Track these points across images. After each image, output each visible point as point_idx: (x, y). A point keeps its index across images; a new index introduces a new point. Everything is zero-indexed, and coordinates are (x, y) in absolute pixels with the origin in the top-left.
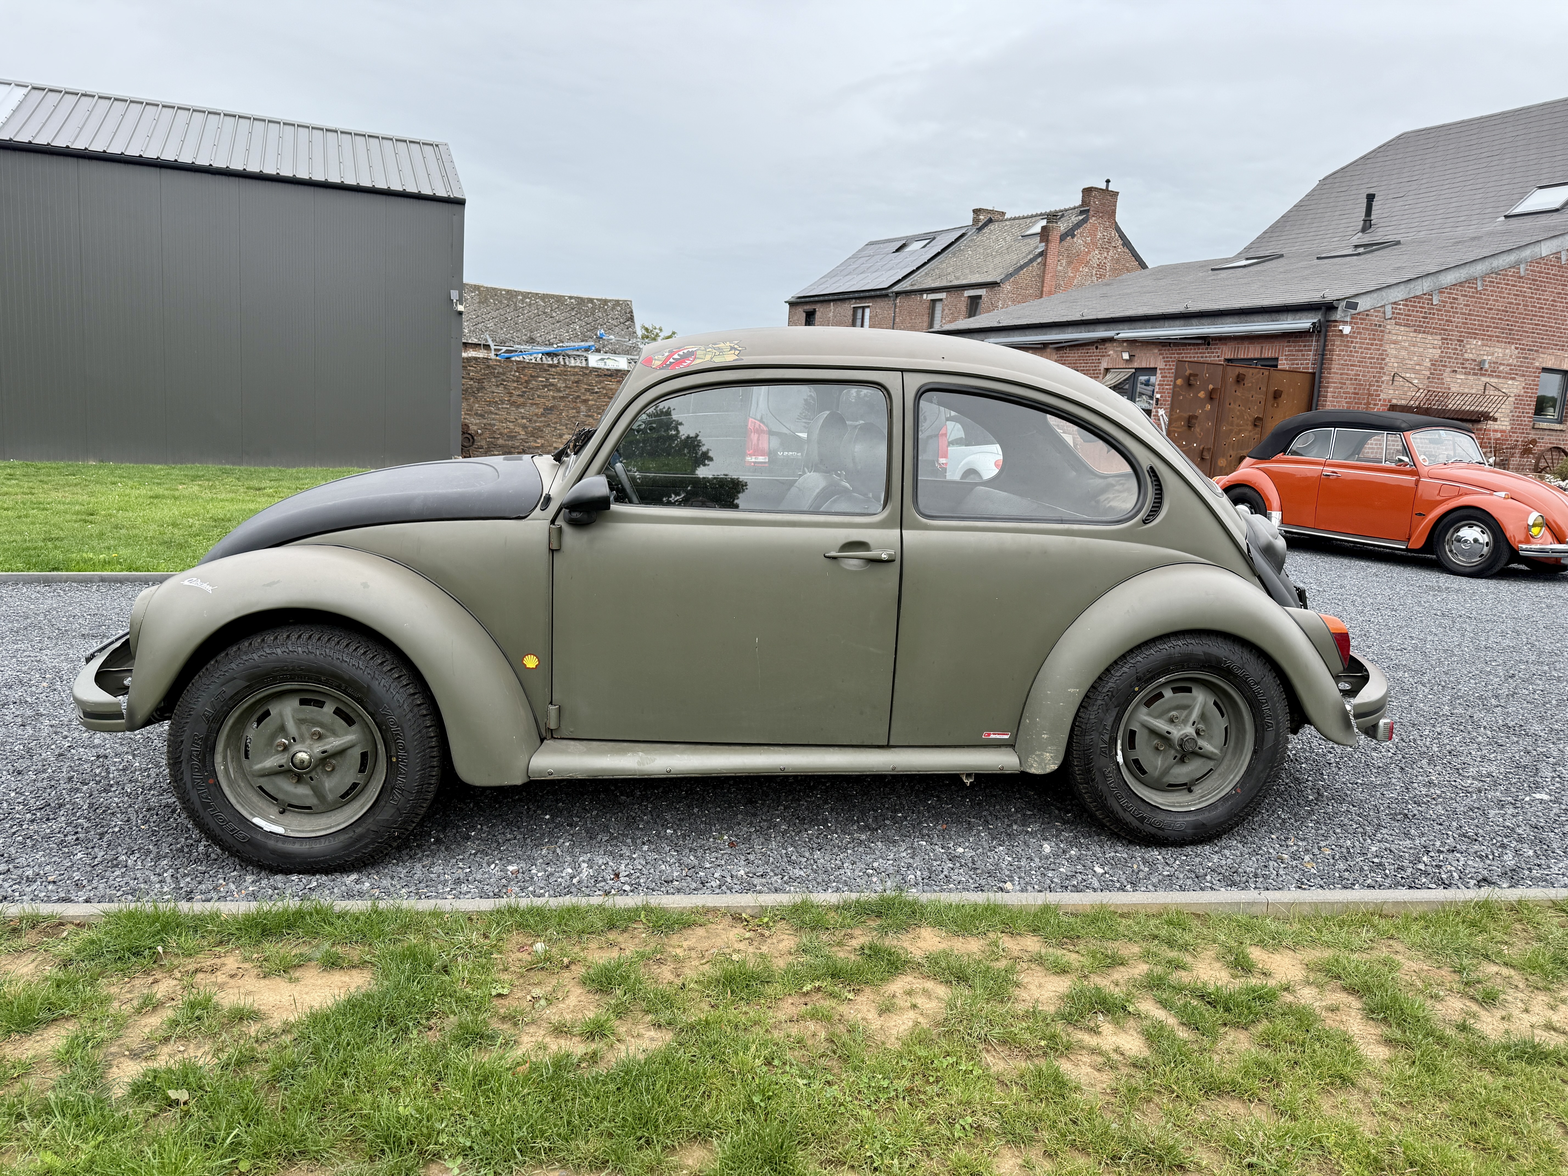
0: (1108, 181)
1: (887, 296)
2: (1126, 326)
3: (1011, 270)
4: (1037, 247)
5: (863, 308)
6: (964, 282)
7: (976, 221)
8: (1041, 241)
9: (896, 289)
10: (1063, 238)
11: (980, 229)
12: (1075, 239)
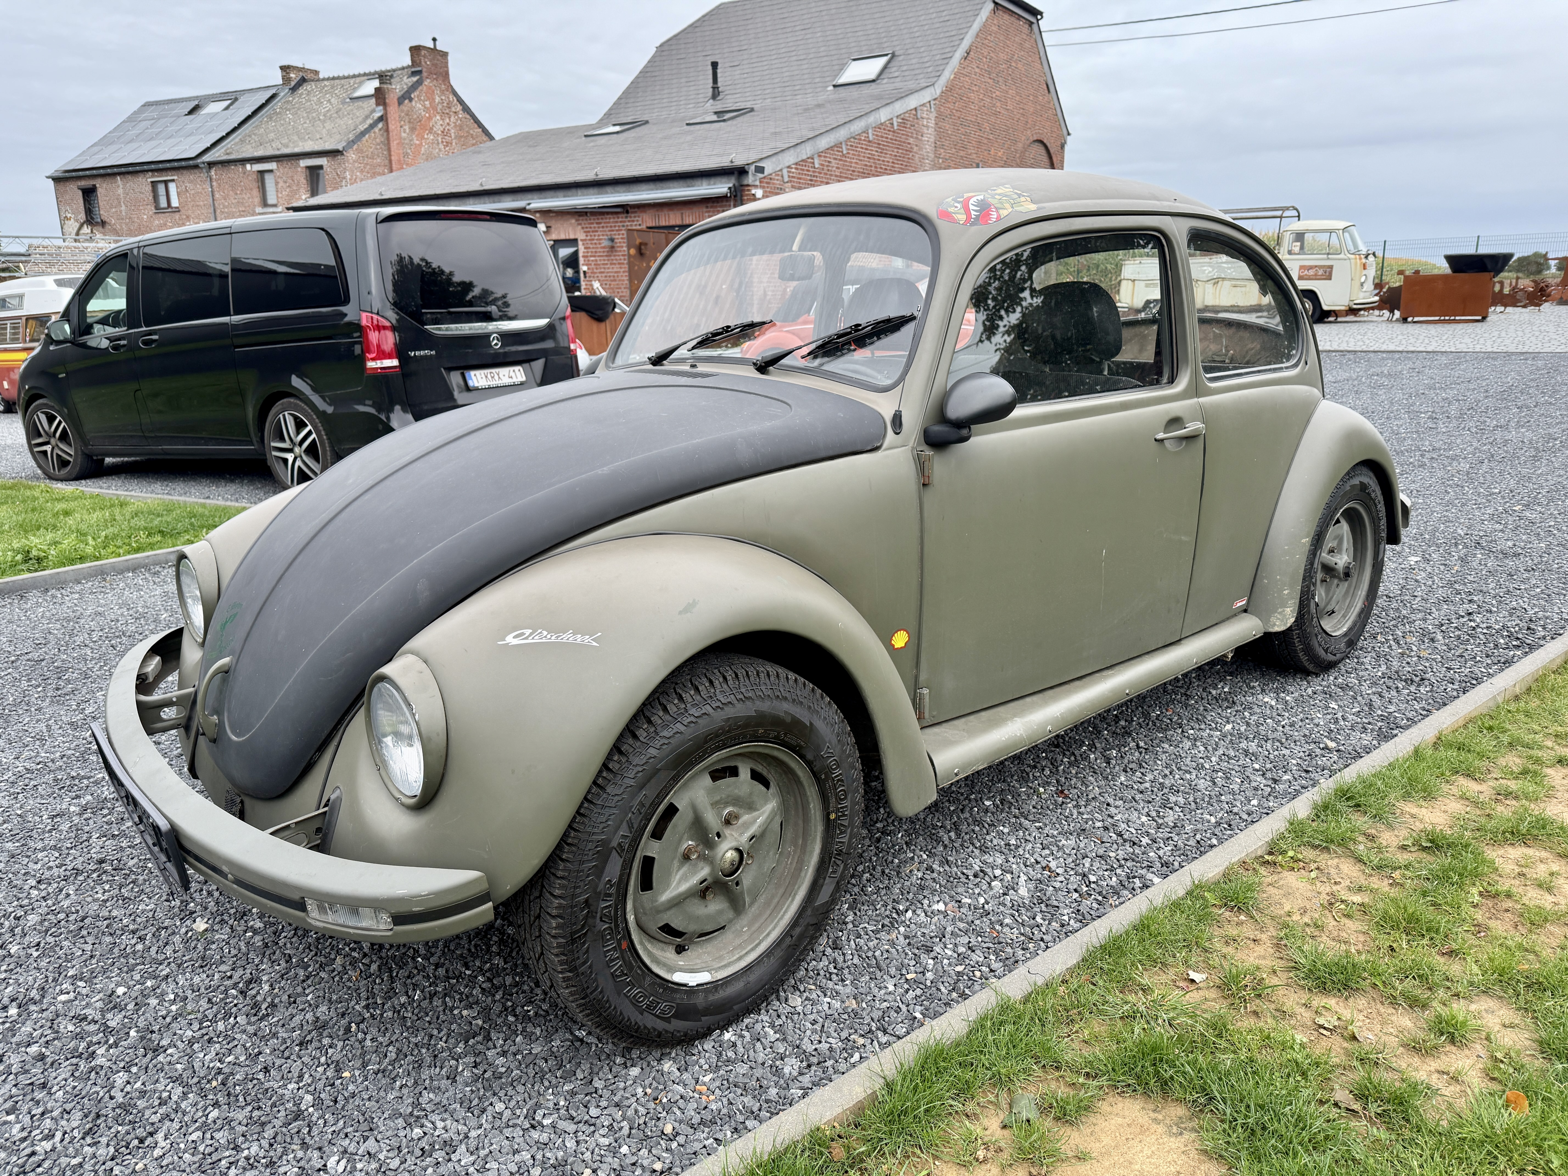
0: (434, 40)
1: (196, 167)
2: (535, 195)
3: (351, 137)
4: (373, 111)
5: (166, 182)
6: (297, 150)
7: (286, 80)
8: (378, 104)
9: (207, 158)
10: (400, 101)
11: (294, 89)
12: (413, 103)
